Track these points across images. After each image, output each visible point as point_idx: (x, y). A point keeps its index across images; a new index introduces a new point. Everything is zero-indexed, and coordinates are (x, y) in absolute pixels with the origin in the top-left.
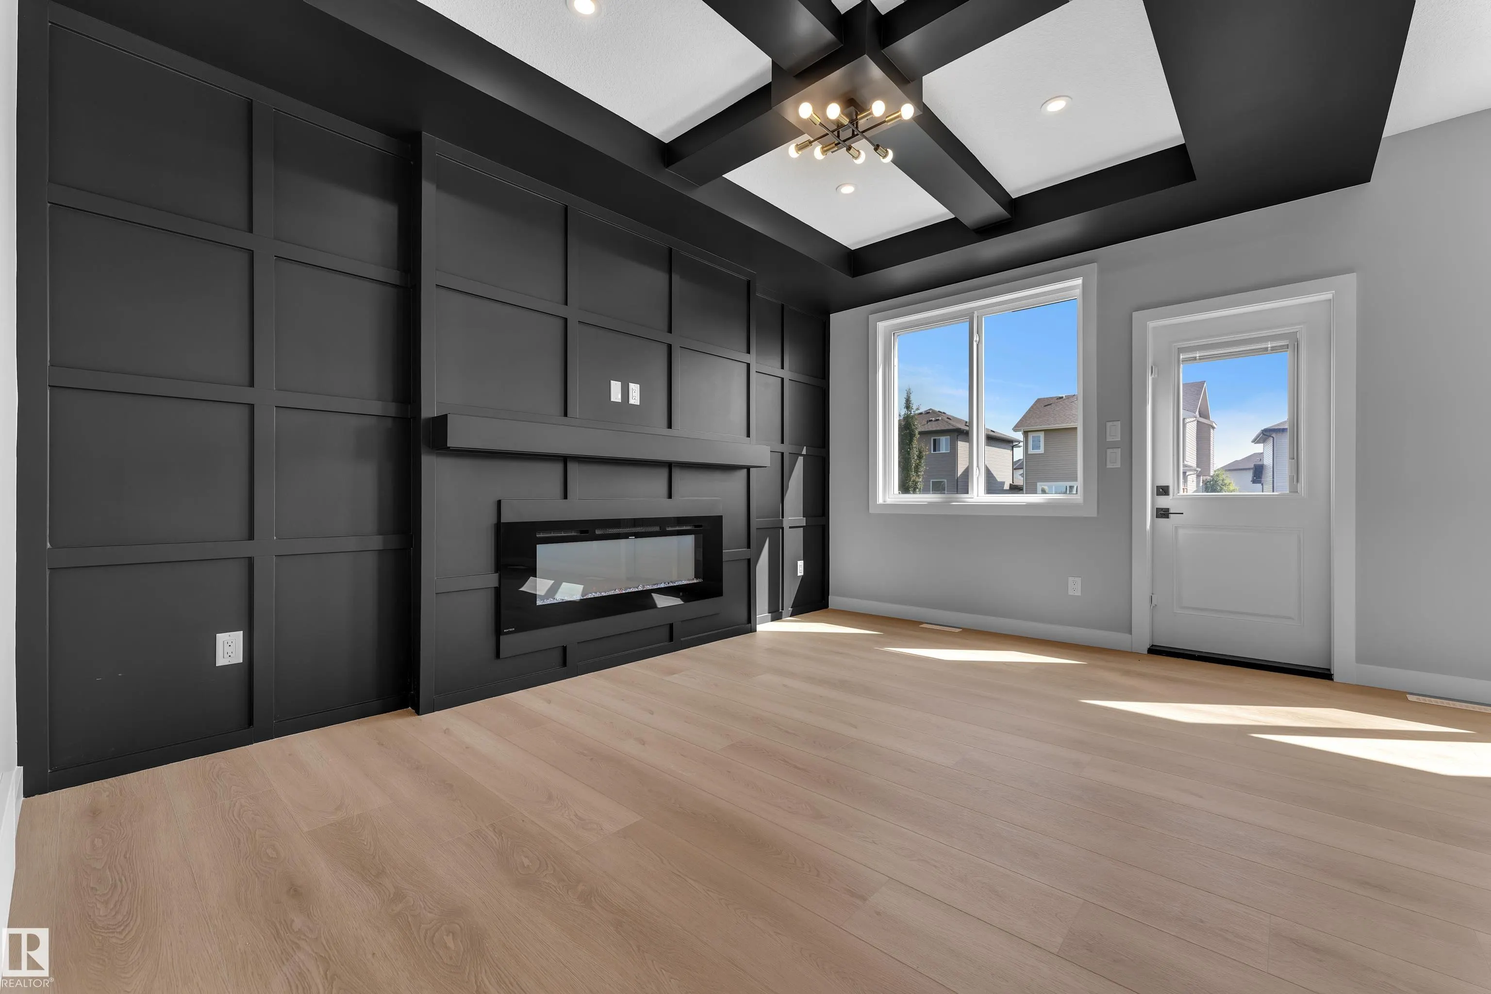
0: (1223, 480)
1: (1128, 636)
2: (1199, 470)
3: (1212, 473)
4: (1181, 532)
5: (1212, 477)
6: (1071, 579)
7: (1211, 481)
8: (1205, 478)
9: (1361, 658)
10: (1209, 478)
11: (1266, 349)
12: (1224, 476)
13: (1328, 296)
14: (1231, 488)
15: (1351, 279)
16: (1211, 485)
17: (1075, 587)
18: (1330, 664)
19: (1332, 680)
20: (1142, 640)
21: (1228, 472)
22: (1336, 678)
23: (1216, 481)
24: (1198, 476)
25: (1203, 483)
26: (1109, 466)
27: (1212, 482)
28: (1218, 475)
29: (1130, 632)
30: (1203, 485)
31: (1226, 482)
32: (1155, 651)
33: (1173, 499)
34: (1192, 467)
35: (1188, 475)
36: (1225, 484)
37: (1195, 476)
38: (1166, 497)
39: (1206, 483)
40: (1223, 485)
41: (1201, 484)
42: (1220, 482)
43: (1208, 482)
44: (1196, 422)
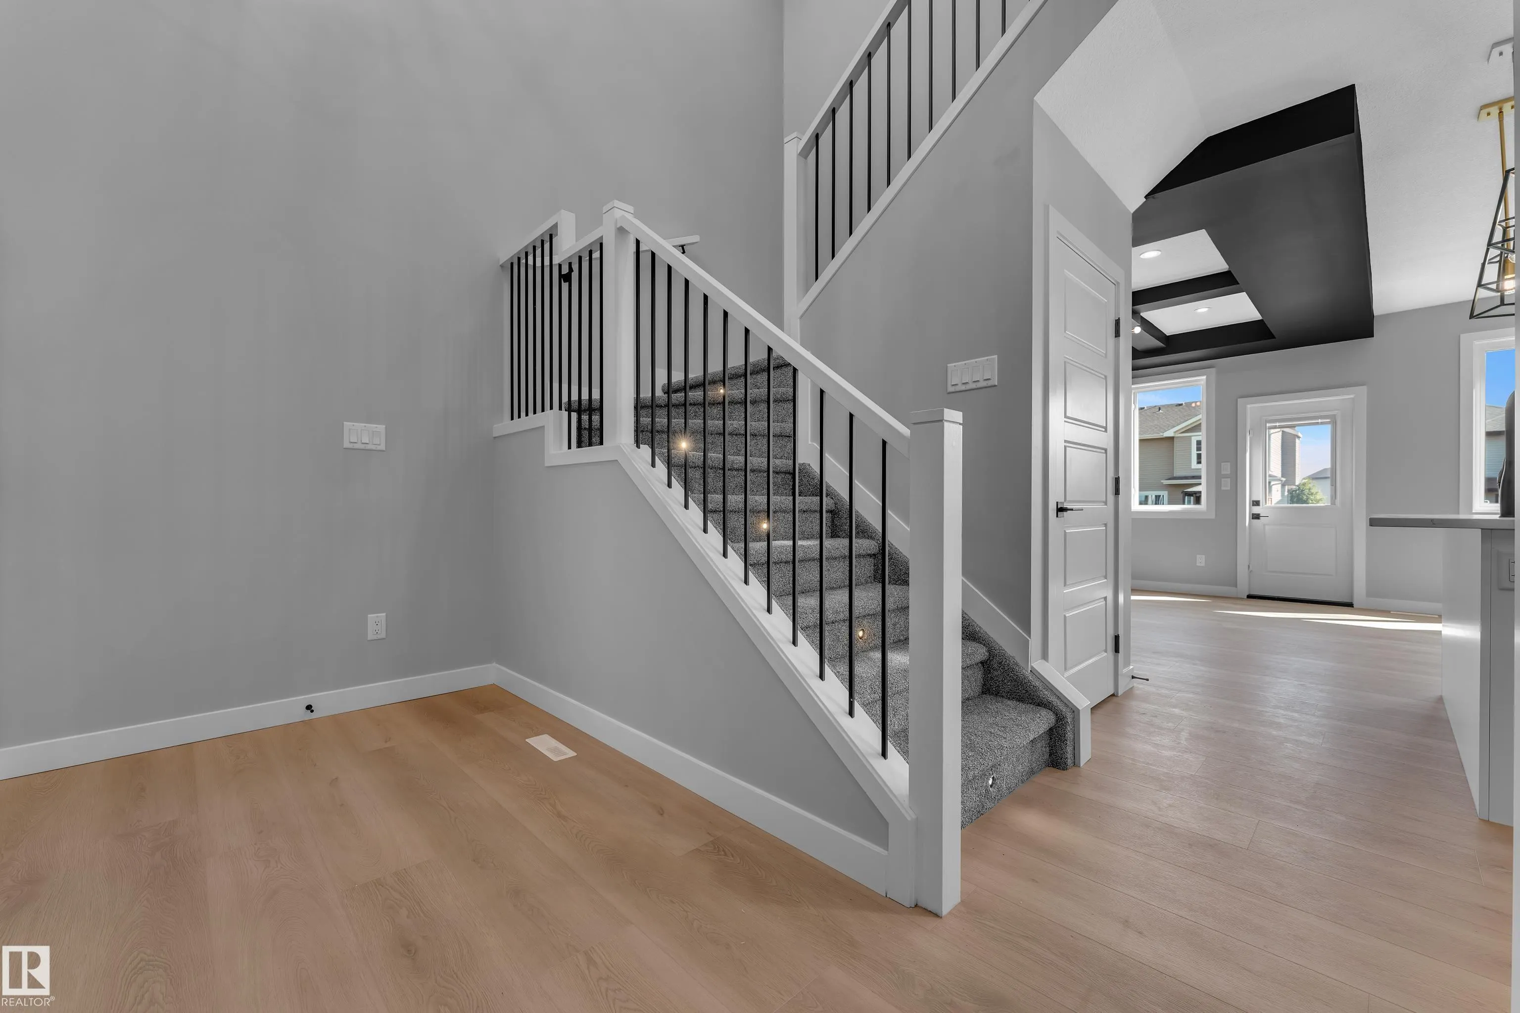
0: (1310, 489)
1: (1235, 588)
2: (1284, 479)
3: (1297, 483)
4: (1267, 527)
5: (1297, 486)
6: (1198, 556)
7: (1296, 491)
8: (1290, 487)
9: (1369, 594)
10: (1294, 487)
11: (1318, 423)
12: (1310, 485)
13: (1352, 396)
14: (1318, 497)
15: (1364, 389)
16: (1297, 496)
17: (1201, 561)
18: (1352, 599)
19: (1353, 607)
20: (1244, 589)
21: (1314, 481)
22: (1355, 606)
23: (1302, 491)
24: (1283, 485)
25: (1288, 492)
26: (1223, 488)
27: (1298, 492)
28: (1304, 484)
29: (1236, 587)
30: (1288, 495)
31: (1312, 491)
32: (1250, 597)
33: (1262, 508)
34: (1276, 477)
35: (1273, 485)
36: (1312, 494)
37: (1280, 485)
38: (1258, 507)
39: (1291, 492)
40: (1309, 495)
41: (1286, 493)
42: (1306, 492)
43: (1294, 491)
44: (1281, 432)
